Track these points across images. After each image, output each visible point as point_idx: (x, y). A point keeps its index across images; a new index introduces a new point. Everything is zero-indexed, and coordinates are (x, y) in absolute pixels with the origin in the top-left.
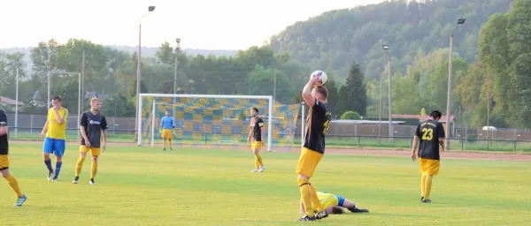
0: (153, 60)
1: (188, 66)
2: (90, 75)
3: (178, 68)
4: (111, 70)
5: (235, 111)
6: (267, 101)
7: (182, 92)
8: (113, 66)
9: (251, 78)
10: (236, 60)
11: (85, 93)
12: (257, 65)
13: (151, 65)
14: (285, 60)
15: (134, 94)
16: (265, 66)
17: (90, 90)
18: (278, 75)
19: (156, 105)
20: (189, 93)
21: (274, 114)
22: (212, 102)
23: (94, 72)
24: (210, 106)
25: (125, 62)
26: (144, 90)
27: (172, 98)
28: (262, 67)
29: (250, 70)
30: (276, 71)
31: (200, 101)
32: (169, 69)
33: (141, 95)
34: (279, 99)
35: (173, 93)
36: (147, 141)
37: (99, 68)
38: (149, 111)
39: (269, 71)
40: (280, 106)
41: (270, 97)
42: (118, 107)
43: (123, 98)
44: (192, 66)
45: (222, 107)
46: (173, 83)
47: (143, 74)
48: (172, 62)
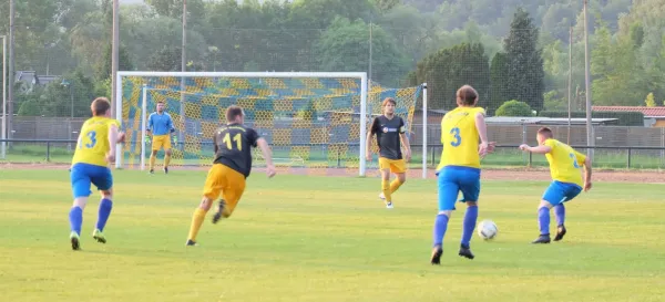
0: (141, 10)
1: (207, 19)
2: (23, 40)
3: (189, 24)
4: (62, 30)
5: (297, 103)
6: (358, 81)
7: (198, 69)
8: (66, 22)
9: (326, 41)
10: (297, 8)
11: (14, 74)
12: (337, 18)
13: (138, 19)
14: (390, 7)
15: (107, 74)
16: (352, 19)
17: (24, 67)
18: (377, 36)
19: (148, 94)
20: (210, 69)
21: (369, 107)
22: (253, 87)
23: (31, 34)
24: (250, 92)
25: (90, 15)
26: (125, 65)
27: (179, 79)
28: (345, 21)
29: (323, 26)
30: (373, 28)
31: (233, 83)
32: (171, 26)
33: (120, 73)
34: (378, 77)
35: (180, 70)
36: (132, 161)
37: (40, 27)
38: (135, 105)
39: (359, 27)
40: (380, 90)
41: (362, 75)
42: (77, 99)
43: (86, 82)
44: (213, 20)
45: (272, 95)
46: (179, 53)
47: (123, 35)
48: (178, 12)
